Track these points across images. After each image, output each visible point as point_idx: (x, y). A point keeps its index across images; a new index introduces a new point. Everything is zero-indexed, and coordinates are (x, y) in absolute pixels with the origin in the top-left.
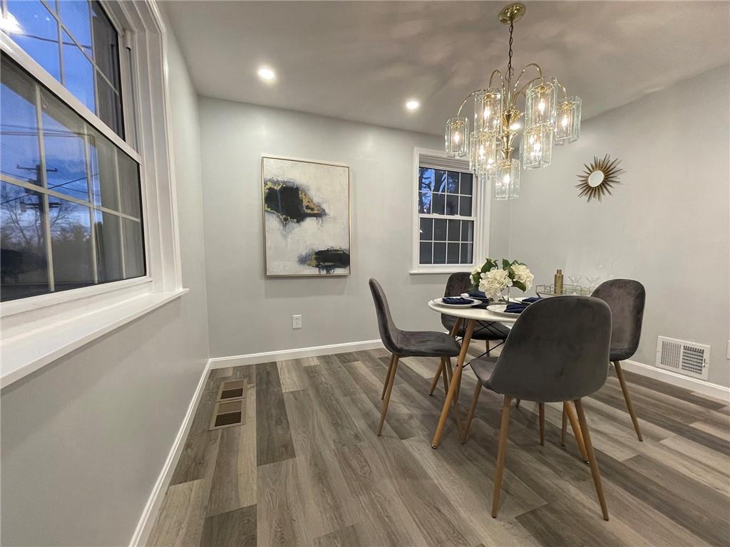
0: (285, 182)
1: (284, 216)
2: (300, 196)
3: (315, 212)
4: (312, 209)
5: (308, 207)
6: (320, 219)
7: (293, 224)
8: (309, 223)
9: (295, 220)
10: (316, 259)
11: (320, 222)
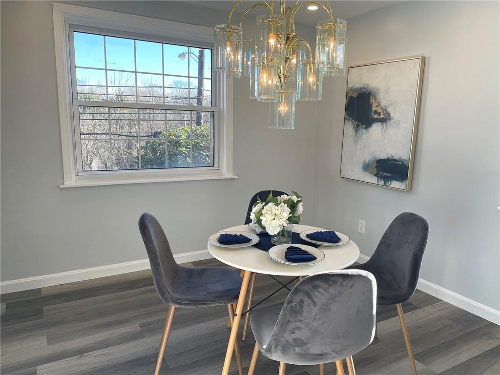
0: (361, 89)
1: (357, 123)
2: (371, 101)
3: (382, 116)
4: (379, 114)
5: (376, 112)
6: (385, 124)
7: (362, 131)
8: (376, 128)
9: (364, 126)
10: (377, 167)
11: (385, 127)
